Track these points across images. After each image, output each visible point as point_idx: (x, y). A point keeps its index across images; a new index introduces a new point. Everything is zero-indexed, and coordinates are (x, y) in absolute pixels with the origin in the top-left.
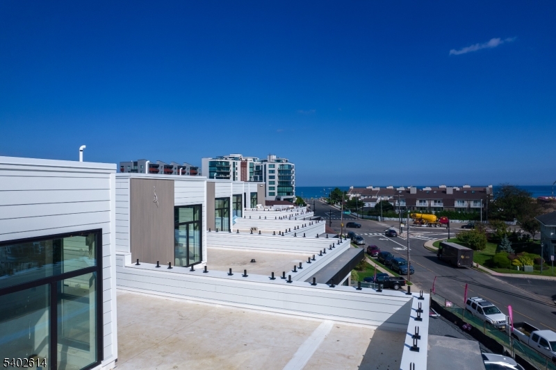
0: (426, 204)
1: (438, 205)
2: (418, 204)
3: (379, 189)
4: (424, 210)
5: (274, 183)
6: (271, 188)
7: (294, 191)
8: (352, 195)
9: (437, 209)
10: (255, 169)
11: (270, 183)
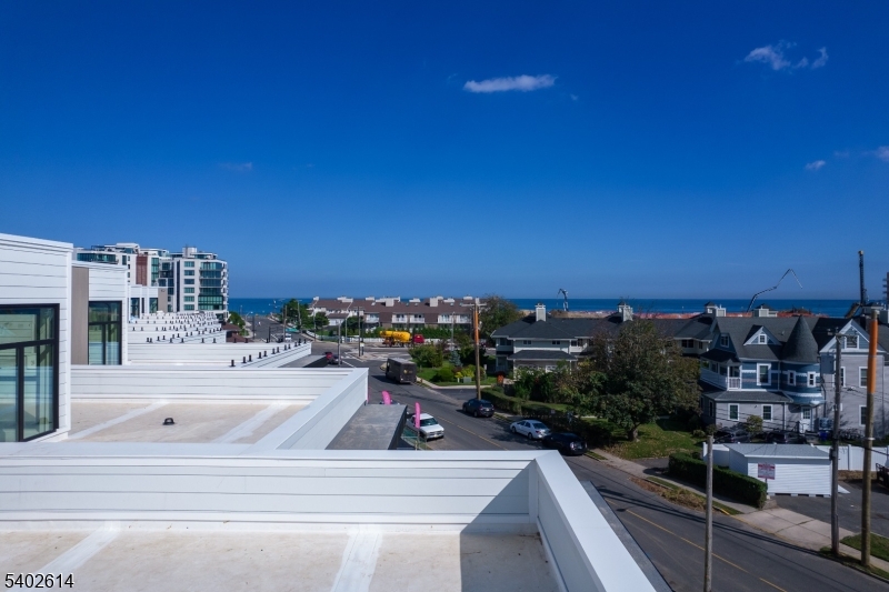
0: (404, 320)
1: (419, 321)
2: (394, 319)
3: (351, 301)
4: (400, 327)
5: (192, 290)
6: (187, 299)
7: (225, 303)
8: (317, 310)
9: (416, 325)
10: (161, 268)
11: (187, 290)
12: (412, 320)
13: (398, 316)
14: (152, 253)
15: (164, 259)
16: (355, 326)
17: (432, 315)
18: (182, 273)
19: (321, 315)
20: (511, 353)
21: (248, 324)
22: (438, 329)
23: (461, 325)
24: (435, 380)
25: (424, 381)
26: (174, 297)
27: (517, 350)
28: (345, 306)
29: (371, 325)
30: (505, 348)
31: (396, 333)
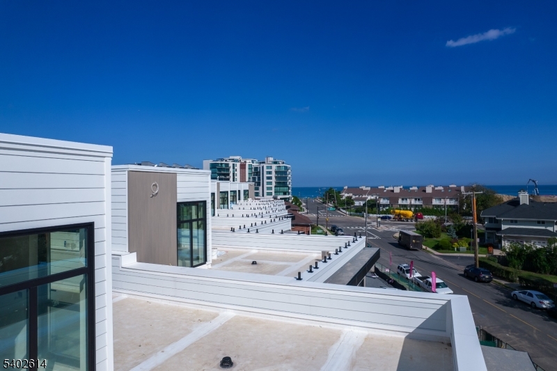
0: (408, 202)
1: (418, 203)
2: (400, 202)
3: (370, 189)
4: (405, 207)
5: (271, 183)
6: (268, 188)
7: (290, 191)
8: (346, 195)
9: (416, 206)
10: (253, 170)
11: (268, 183)
12: (413, 202)
13: (403, 199)
14: (249, 162)
15: (255, 165)
16: (373, 206)
17: (428, 199)
18: (265, 173)
19: (349, 198)
20: (499, 229)
21: (304, 204)
22: (433, 209)
23: (450, 206)
24: (437, 248)
25: (428, 249)
26: (261, 188)
27: (504, 227)
28: (365, 192)
29: (384, 206)
30: (493, 225)
31: (402, 211)
